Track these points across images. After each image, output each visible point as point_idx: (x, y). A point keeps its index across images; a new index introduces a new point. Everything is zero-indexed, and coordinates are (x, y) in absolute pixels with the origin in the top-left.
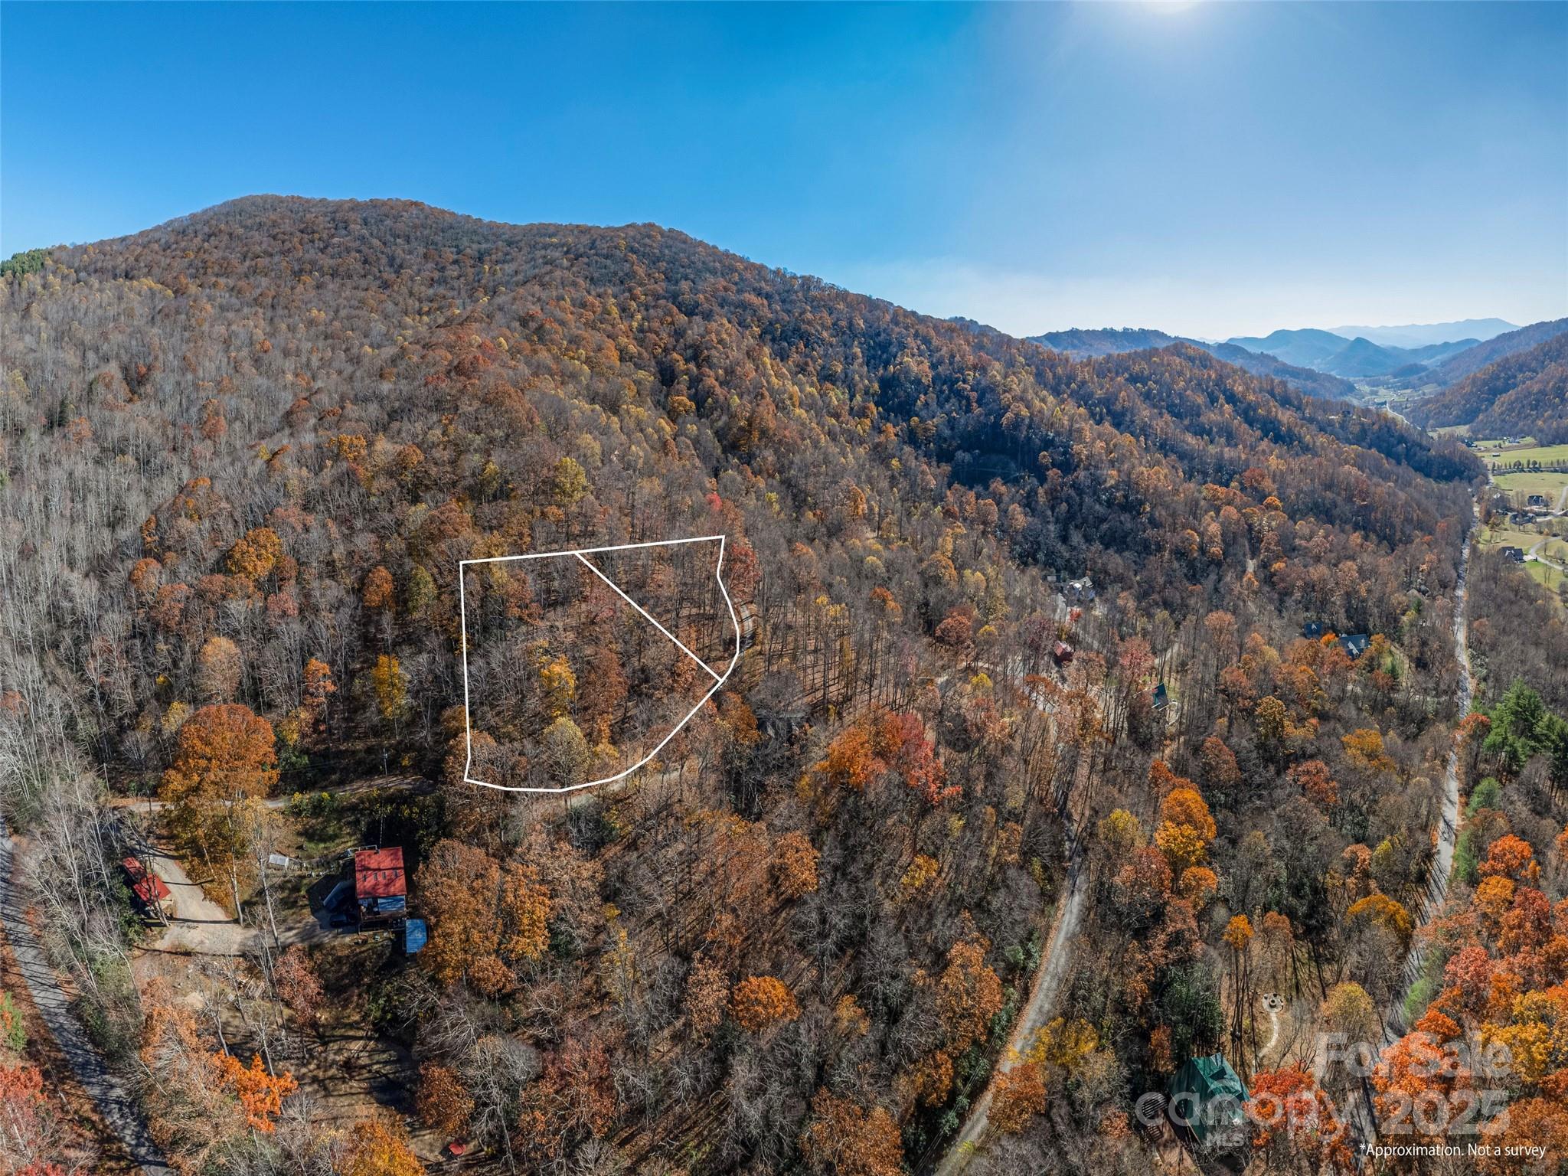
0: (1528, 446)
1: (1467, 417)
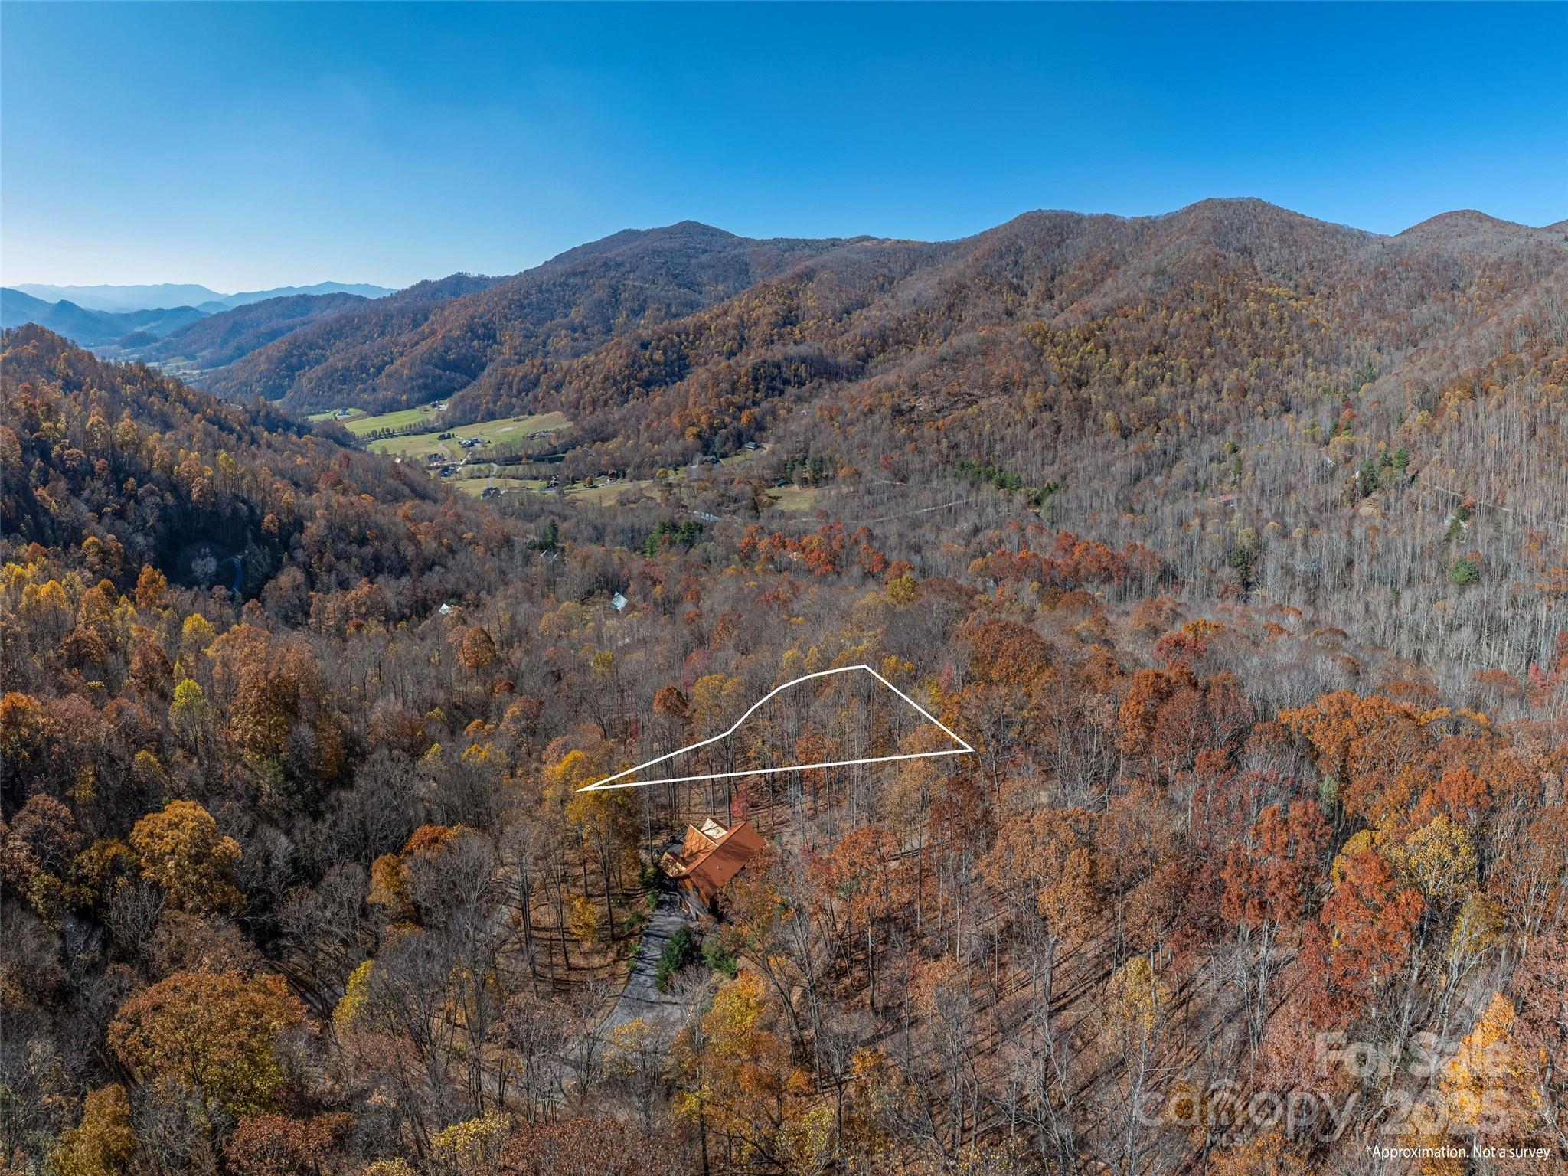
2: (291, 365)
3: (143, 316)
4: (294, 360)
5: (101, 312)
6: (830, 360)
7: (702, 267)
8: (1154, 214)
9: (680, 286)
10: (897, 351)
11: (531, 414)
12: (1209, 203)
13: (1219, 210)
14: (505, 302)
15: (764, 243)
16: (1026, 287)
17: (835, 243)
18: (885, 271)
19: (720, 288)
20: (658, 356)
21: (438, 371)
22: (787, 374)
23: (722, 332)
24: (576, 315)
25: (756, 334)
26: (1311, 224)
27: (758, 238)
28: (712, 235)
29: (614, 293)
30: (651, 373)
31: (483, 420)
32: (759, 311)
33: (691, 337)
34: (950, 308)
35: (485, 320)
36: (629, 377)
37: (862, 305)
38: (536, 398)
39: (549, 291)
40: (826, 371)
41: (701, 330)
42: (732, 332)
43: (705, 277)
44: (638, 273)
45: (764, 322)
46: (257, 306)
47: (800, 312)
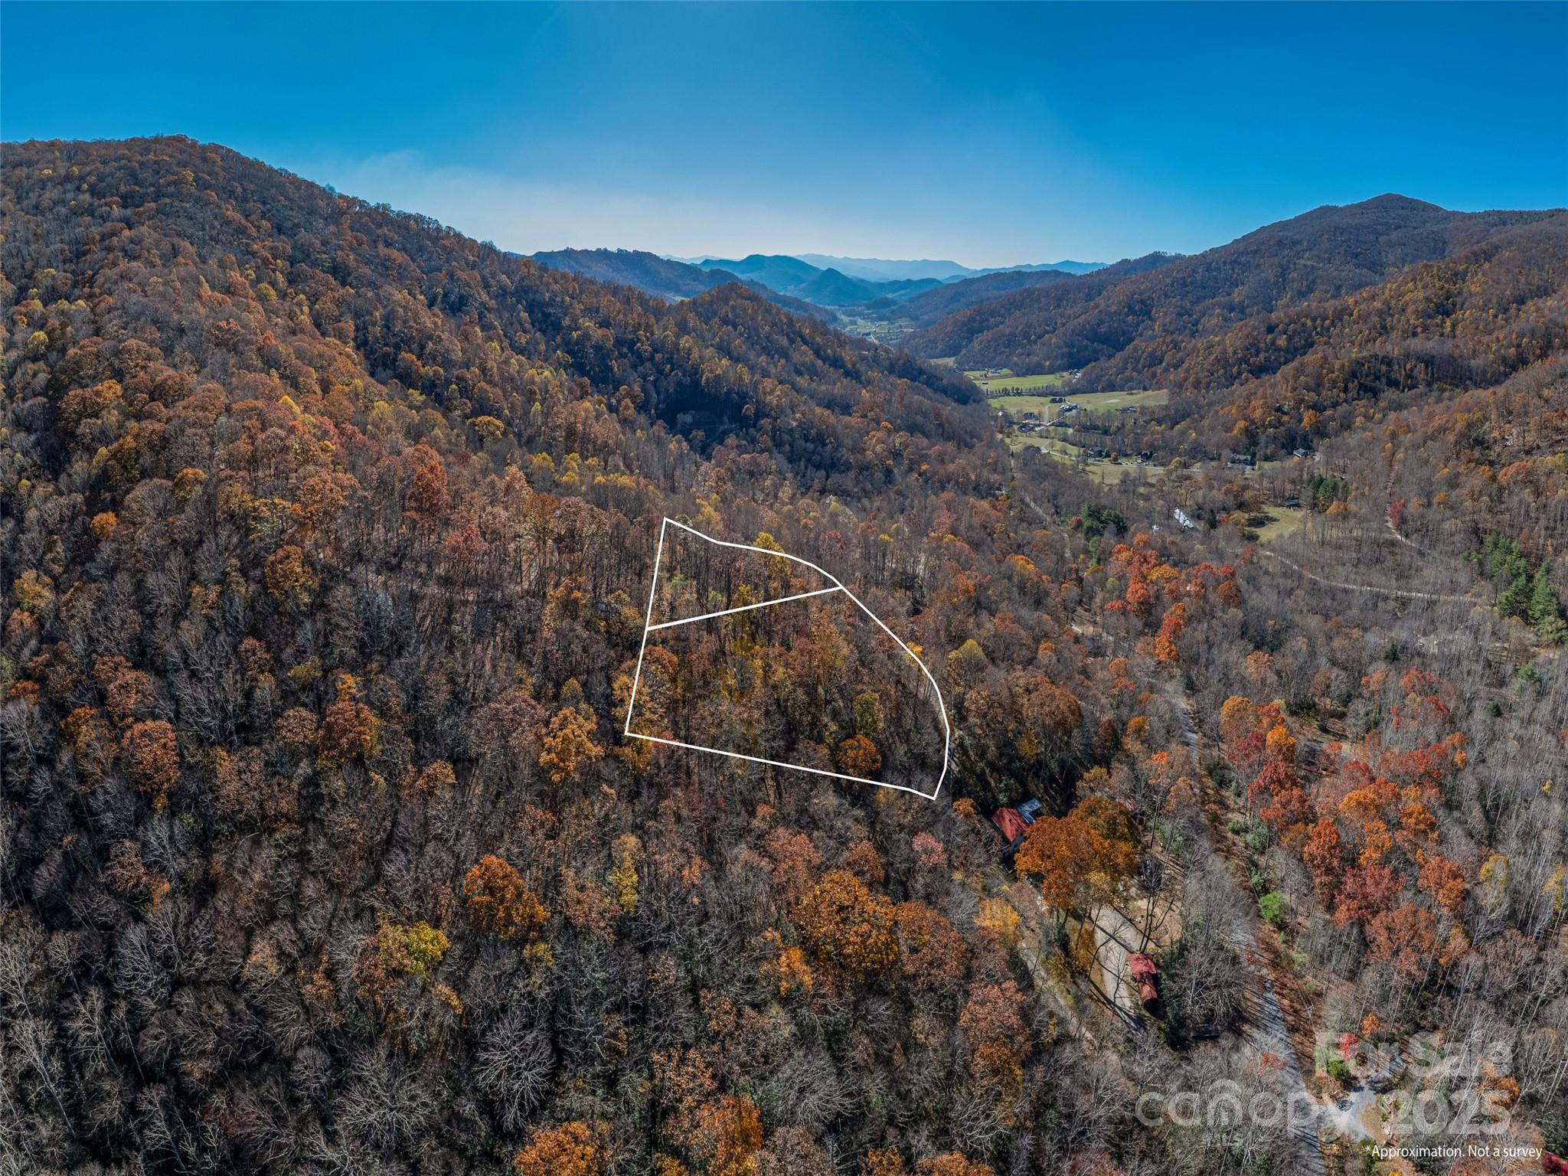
0: (1006, 376)
1: (952, 351)
2: (971, 329)
3: (895, 285)
4: (976, 325)
5: (862, 281)
6: (1461, 362)
7: (1391, 245)
9: (1357, 266)
11: (1145, 389)
14: (1168, 281)
15: (1472, 216)
21: (1086, 342)
22: (1399, 374)
23: (1364, 318)
24: (1238, 295)
25: (1398, 322)
27: (1468, 211)
28: (1413, 209)
29: (1284, 271)
30: (1267, 360)
31: (1103, 390)
32: (1410, 296)
35: (1145, 296)
36: (1241, 361)
37: (1541, 293)
38: (1154, 375)
39: (1218, 269)
40: (1450, 375)
41: (1341, 315)
42: (1374, 319)
43: (1391, 256)
44: (1314, 252)
45: (1410, 309)
46: (978, 280)
47: (1459, 300)
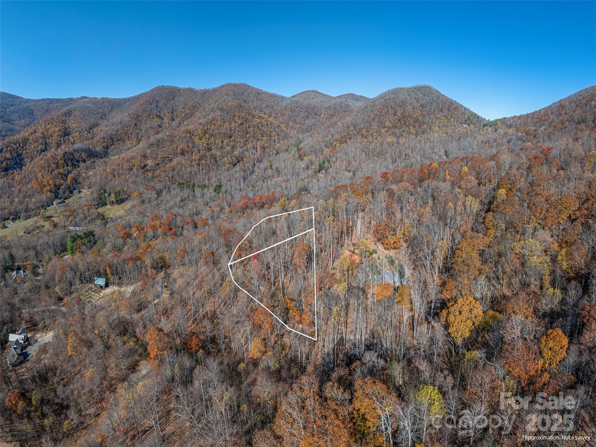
6: (93, 150)
7: (12, 112)
8: (207, 88)
10: (119, 144)
12: (229, 85)
13: (233, 87)
15: (38, 101)
16: (163, 116)
17: (71, 100)
18: (101, 111)
19: (22, 121)
20: (8, 155)
22: (77, 157)
23: (36, 141)
25: (53, 141)
26: (265, 93)
27: (34, 98)
28: (13, 98)
30: (7, 164)
32: (51, 131)
33: (21, 145)
34: (136, 125)
37: (96, 125)
40: (92, 154)
41: (25, 141)
42: (41, 141)
43: (14, 117)
45: (55, 135)
47: (70, 130)
